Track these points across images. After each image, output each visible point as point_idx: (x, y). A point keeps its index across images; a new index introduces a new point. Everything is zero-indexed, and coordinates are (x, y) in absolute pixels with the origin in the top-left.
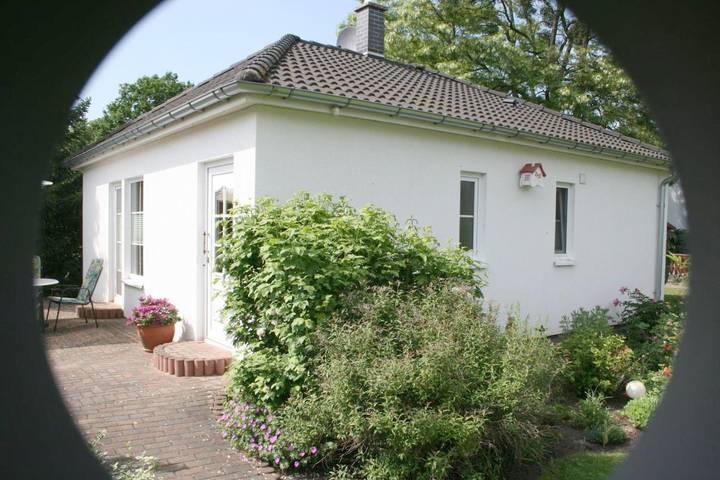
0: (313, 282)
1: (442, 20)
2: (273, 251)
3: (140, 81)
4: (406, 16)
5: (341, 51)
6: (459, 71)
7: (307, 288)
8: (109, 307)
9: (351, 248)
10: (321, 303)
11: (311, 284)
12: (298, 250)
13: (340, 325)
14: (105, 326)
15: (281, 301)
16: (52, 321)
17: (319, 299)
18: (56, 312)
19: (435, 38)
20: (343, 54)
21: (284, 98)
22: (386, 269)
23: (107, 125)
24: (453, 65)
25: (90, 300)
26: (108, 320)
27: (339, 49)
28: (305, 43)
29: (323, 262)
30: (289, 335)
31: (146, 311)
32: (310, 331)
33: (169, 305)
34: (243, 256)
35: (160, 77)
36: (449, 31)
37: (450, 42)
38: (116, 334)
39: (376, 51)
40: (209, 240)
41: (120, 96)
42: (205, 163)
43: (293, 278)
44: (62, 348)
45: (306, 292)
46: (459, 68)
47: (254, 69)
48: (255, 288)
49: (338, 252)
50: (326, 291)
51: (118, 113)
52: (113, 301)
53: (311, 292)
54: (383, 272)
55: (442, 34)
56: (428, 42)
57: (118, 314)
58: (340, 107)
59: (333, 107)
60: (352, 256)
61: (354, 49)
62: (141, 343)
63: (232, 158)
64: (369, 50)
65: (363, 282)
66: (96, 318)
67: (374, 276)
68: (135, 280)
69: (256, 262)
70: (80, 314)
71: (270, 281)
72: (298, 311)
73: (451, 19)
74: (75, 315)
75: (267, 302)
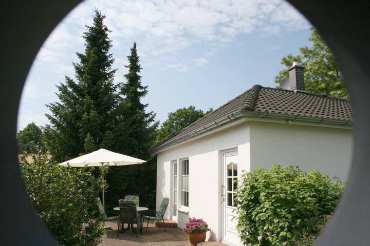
0: (290, 212)
1: (330, 69)
2: (268, 196)
3: (178, 111)
4: (311, 69)
5: (283, 91)
6: (343, 95)
7: (287, 215)
8: (170, 222)
9: (308, 194)
10: (295, 224)
11: (289, 213)
12: (282, 195)
13: (307, 236)
14: (169, 232)
15: (271, 222)
16: (144, 228)
17: (294, 222)
18: (147, 224)
19: (327, 79)
20: (284, 92)
21: (263, 117)
22: (328, 205)
23: (162, 132)
24: (339, 92)
25: (163, 218)
26: (171, 229)
27: (281, 90)
28: (265, 88)
29: (294, 201)
30: (278, 240)
31: (192, 225)
32: (289, 239)
33: (203, 222)
34: (249, 198)
35: (187, 108)
36: (335, 74)
37: (335, 80)
38: (175, 236)
39: (301, 89)
40: (224, 189)
41: (168, 118)
42: (221, 151)
43: (279, 210)
44: (151, 242)
45: (287, 218)
46: (343, 93)
47: (248, 104)
48: (256, 216)
49: (301, 196)
50: (298, 218)
51: (168, 127)
52: (171, 219)
53: (290, 218)
54: (326, 207)
55: (331, 76)
56: (324, 81)
57: (174, 226)
58: (292, 120)
59: (288, 120)
60: (309, 199)
61: (289, 89)
62: (189, 241)
63: (237, 148)
64: (297, 89)
65: (317, 213)
66: (164, 227)
67: (322, 209)
68: (184, 209)
69: (256, 201)
70: (156, 225)
71: (265, 212)
72: (282, 228)
73: (335, 68)
74: (154, 226)
75: (263, 222)
